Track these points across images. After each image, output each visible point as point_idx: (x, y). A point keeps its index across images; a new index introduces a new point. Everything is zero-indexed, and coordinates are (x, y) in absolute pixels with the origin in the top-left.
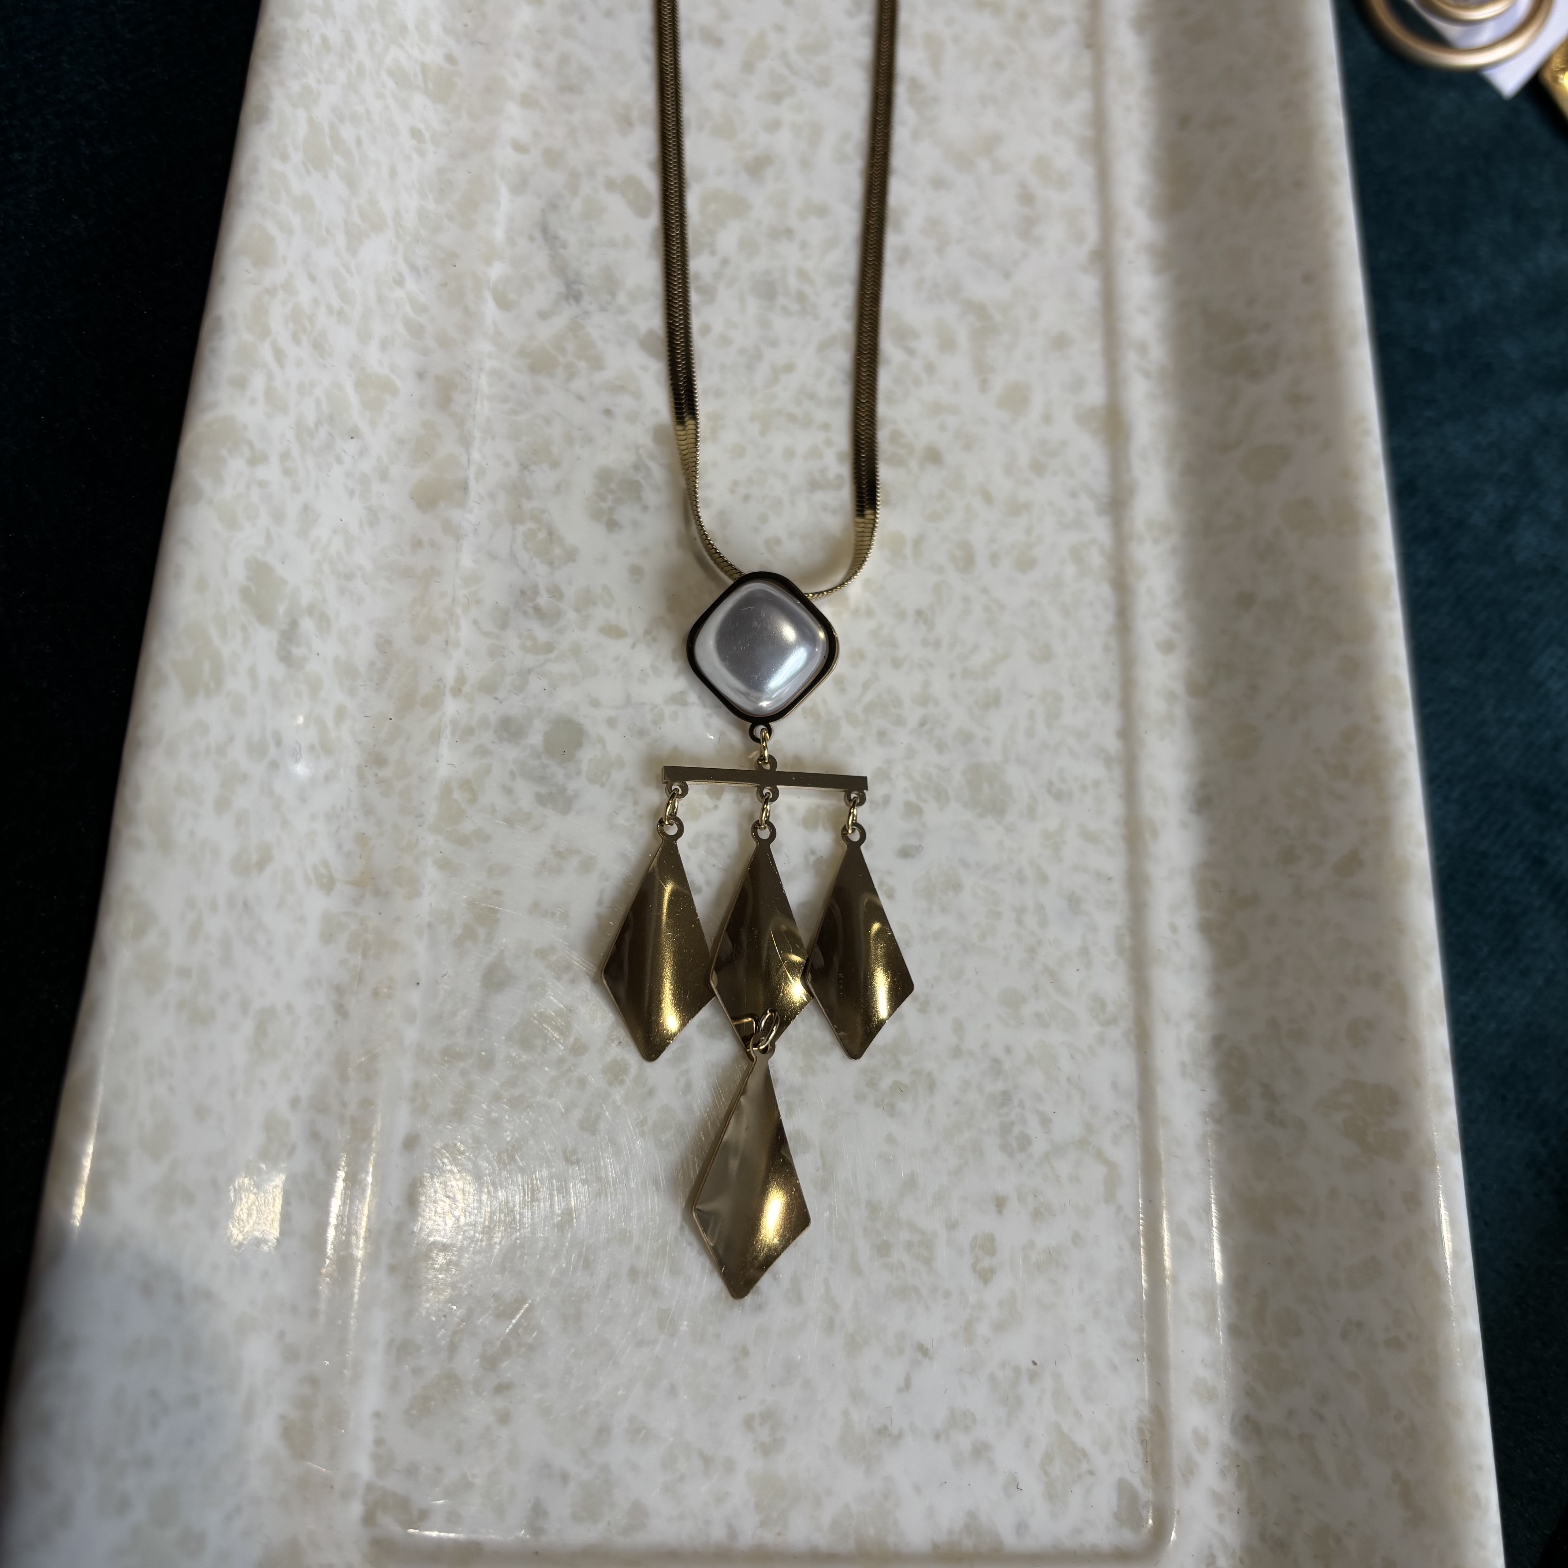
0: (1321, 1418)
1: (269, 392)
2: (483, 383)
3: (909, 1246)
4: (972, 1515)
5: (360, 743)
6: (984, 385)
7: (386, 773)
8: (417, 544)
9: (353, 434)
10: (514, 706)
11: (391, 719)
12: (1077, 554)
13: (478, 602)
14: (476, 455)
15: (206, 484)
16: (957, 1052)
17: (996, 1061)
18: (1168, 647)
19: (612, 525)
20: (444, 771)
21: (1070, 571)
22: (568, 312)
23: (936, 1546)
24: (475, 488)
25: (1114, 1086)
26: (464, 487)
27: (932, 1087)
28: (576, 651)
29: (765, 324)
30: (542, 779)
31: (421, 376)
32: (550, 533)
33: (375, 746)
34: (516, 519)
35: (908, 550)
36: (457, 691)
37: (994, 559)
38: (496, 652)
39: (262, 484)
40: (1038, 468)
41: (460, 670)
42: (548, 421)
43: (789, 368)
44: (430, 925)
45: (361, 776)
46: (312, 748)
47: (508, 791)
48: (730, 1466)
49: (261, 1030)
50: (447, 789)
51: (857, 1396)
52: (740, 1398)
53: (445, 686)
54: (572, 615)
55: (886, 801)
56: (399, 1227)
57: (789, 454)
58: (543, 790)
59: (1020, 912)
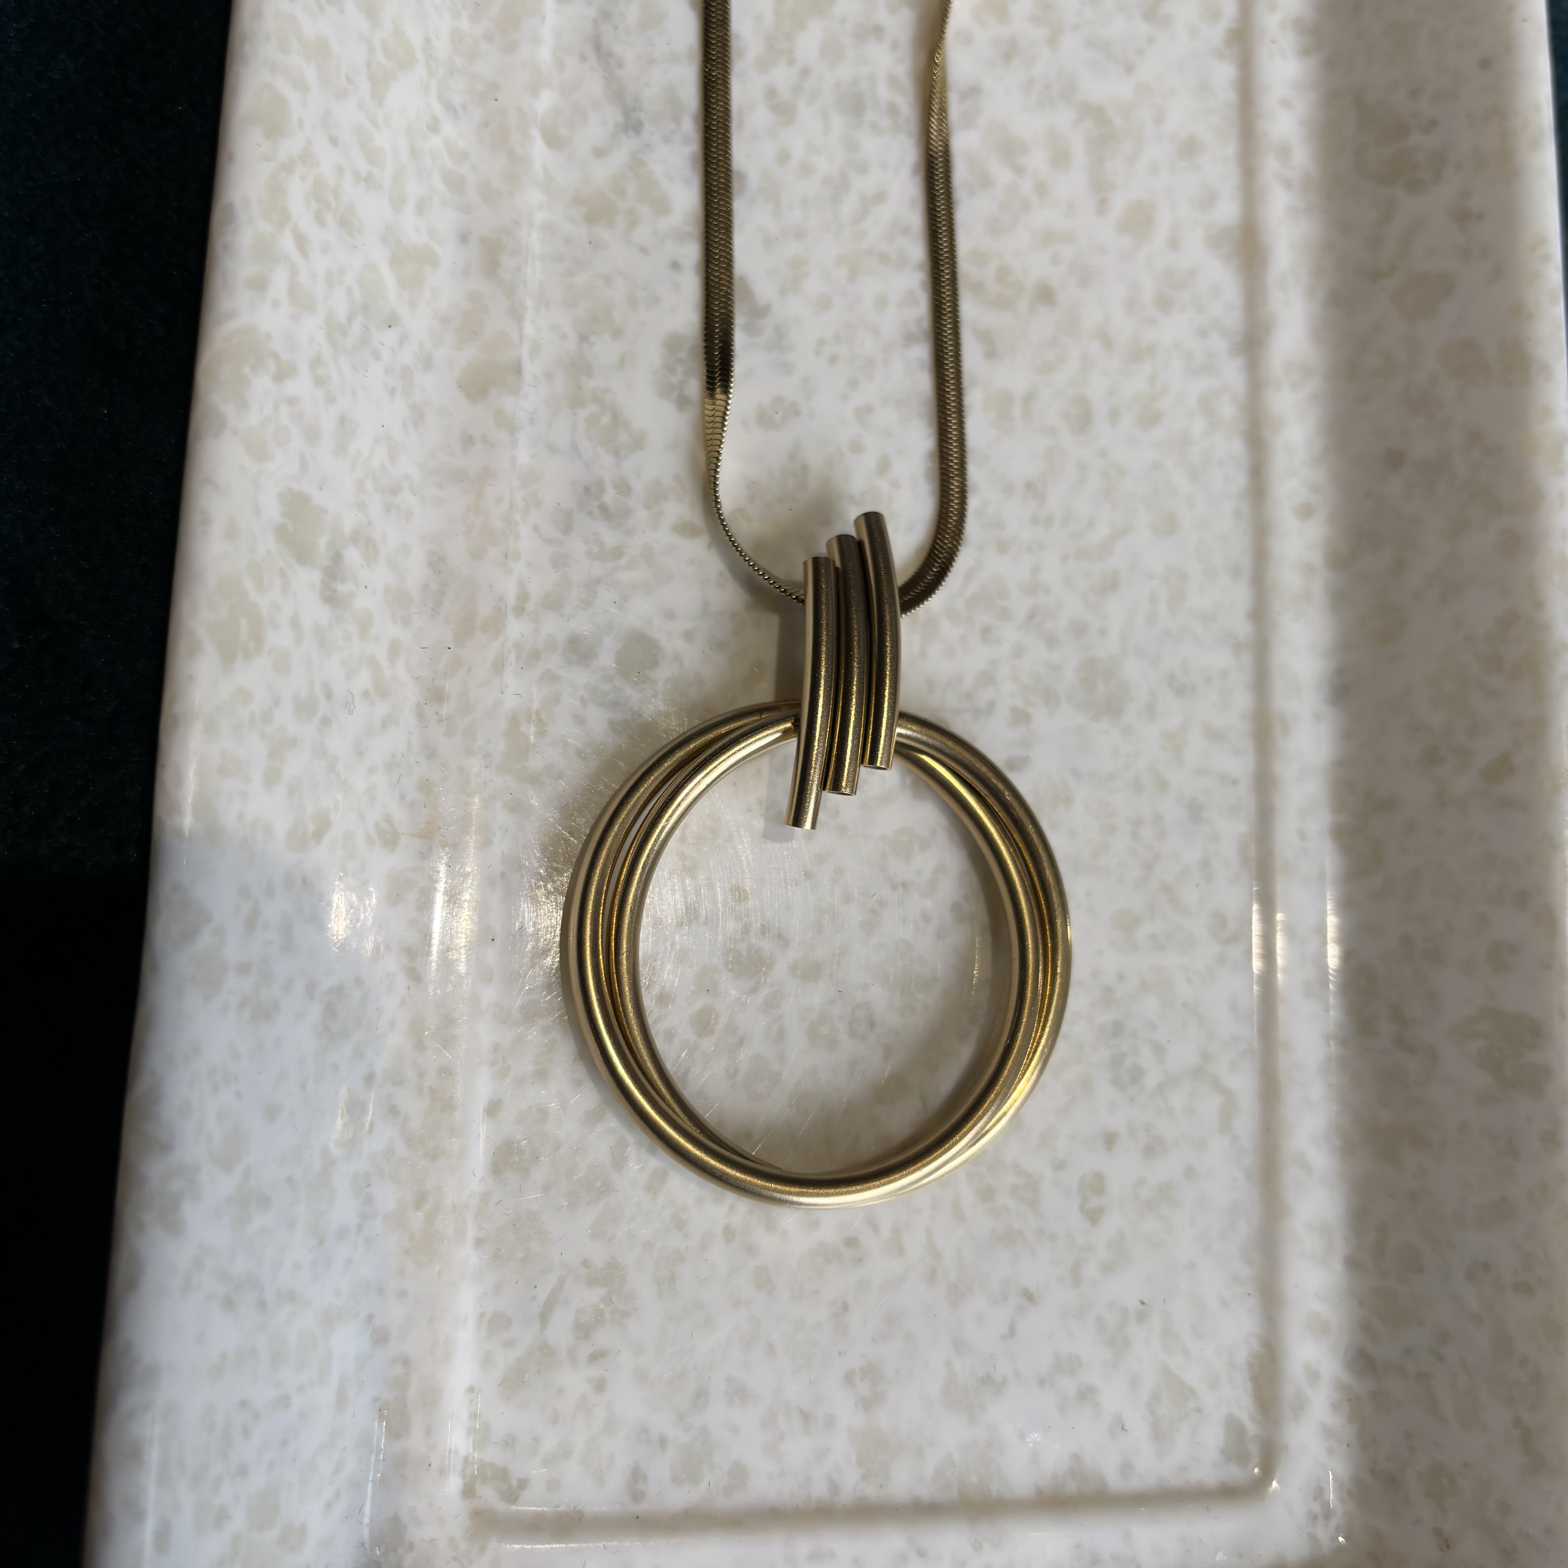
0: (1441, 1358)
1: (294, 290)
2: (533, 240)
3: (1014, 1189)
4: (1076, 1458)
5: (418, 678)
6: (1102, 206)
7: (448, 709)
8: (468, 441)
9: (391, 322)
10: (582, 625)
11: (450, 648)
12: (1207, 405)
13: (538, 504)
14: (529, 329)
15: (228, 411)
17: (1108, 990)
18: (1306, 512)
19: (684, 404)
20: (510, 703)
21: (1199, 425)
22: (628, 146)
23: (1039, 1491)
24: (530, 369)
25: (1233, 1009)
26: (517, 369)
28: (648, 555)
29: (852, 146)
30: (614, 704)
31: (464, 238)
32: (615, 417)
33: (434, 679)
34: (577, 402)
35: (1017, 411)
36: (520, 611)
37: (1114, 415)
38: (560, 562)
39: (292, 401)
40: (1164, 303)
41: (521, 584)
42: (608, 281)
43: (880, 197)
44: (503, 875)
45: (421, 716)
46: (366, 694)
47: (579, 720)
48: (830, 1422)
49: (330, 1012)
50: (514, 722)
51: (960, 1346)
52: (840, 1353)
53: (506, 607)
54: (641, 515)
55: (991, 707)
56: (485, 1198)
57: (881, 302)
58: (617, 716)
59: (1136, 824)
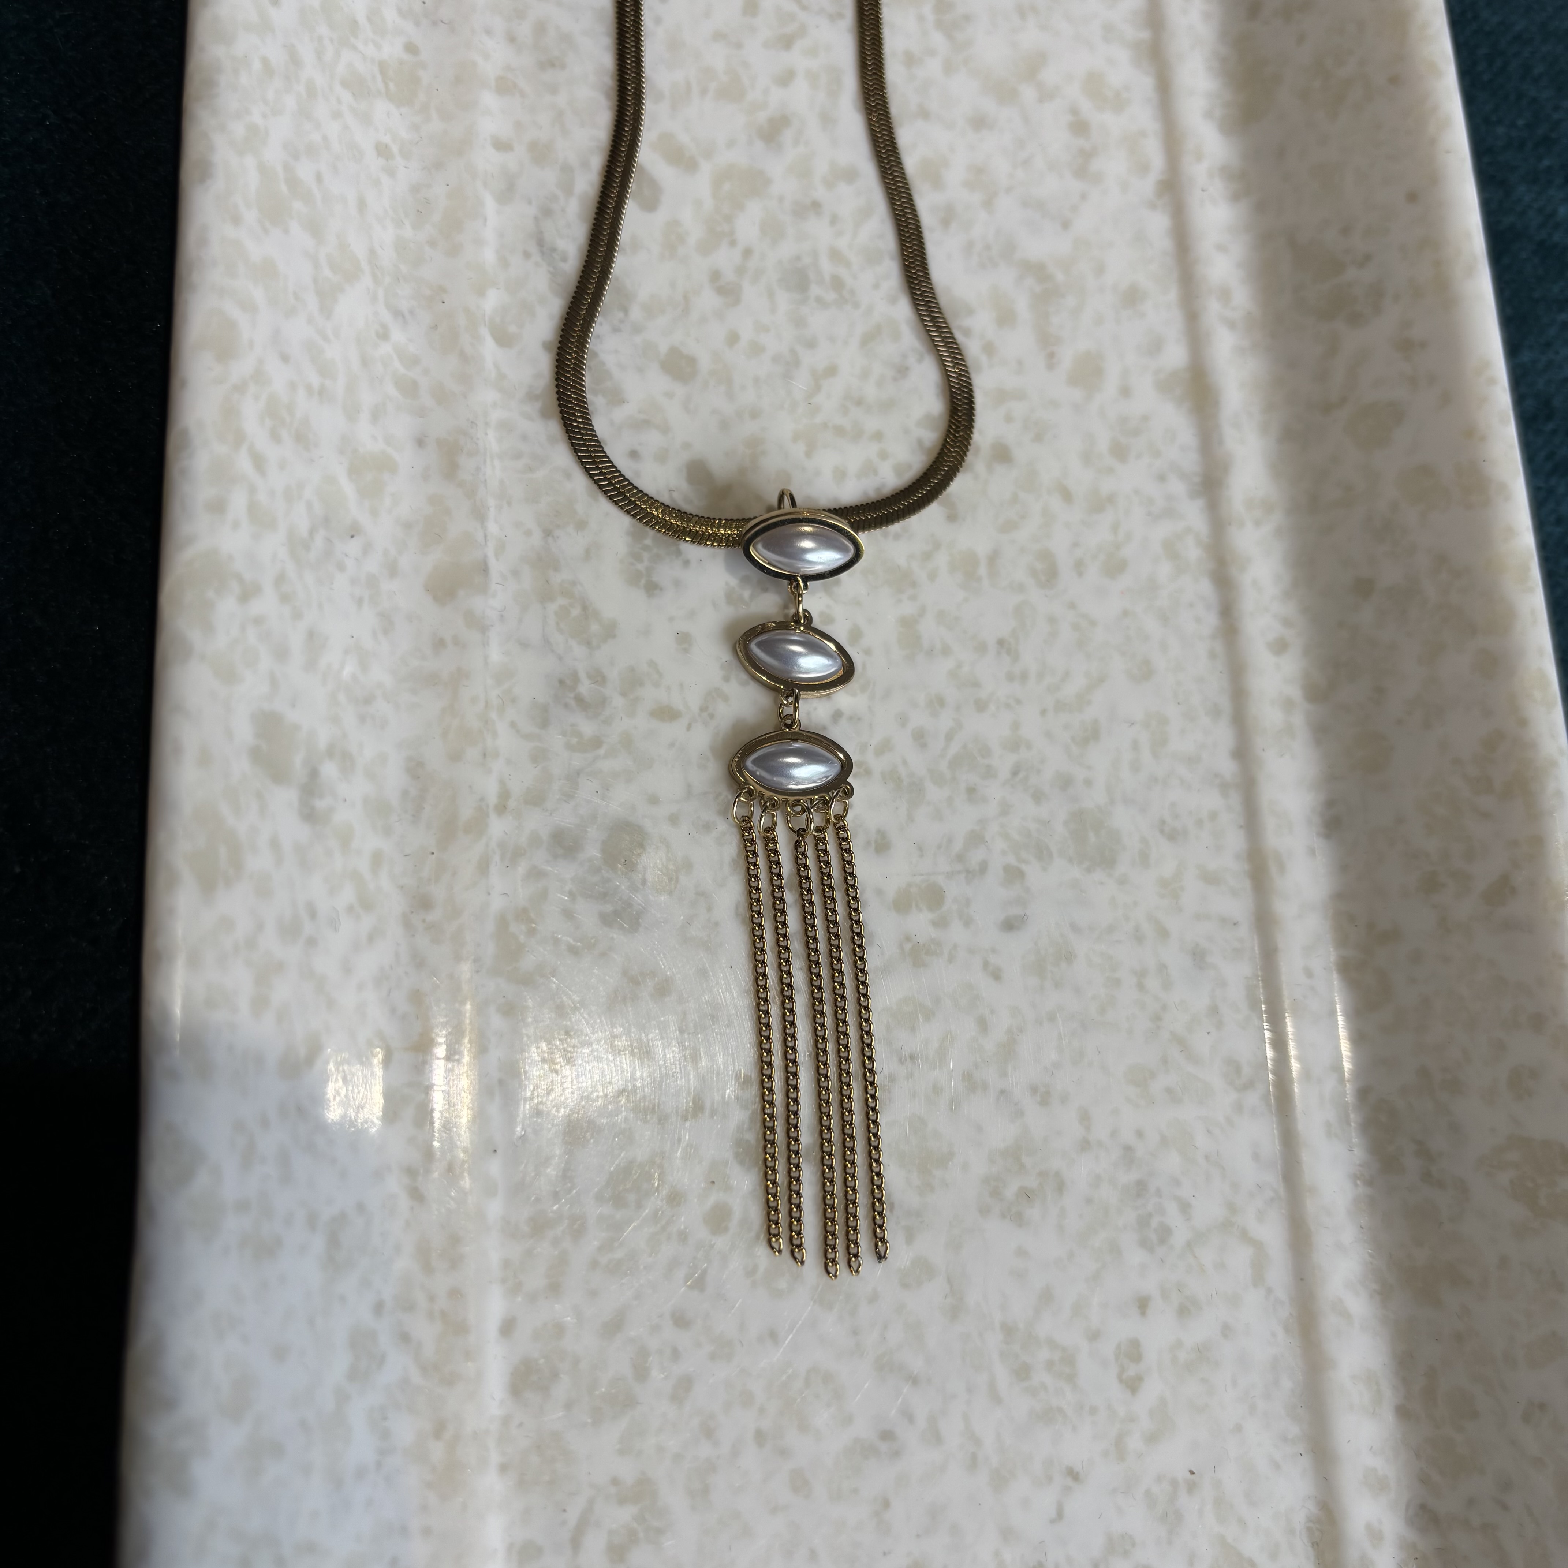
0: (1505, 1507)
1: (253, 509)
2: (491, 440)
3: (1050, 1365)
5: (402, 887)
6: (1051, 360)
7: (434, 916)
8: (439, 644)
9: (354, 532)
10: (566, 817)
11: (433, 853)
12: (1171, 550)
13: (514, 700)
14: (492, 527)
15: (194, 635)
16: (1084, 1145)
17: (1128, 1149)
18: (1280, 647)
19: (652, 588)
20: (497, 904)
21: (1165, 570)
24: (496, 567)
25: (1256, 1157)
26: (484, 569)
27: (1061, 1188)
28: (627, 742)
29: (799, 322)
30: (604, 896)
31: (420, 442)
32: (585, 608)
33: (418, 887)
34: (545, 596)
35: (982, 571)
36: (502, 809)
37: (1079, 567)
38: (539, 756)
39: (258, 621)
40: (1120, 452)
41: (502, 783)
43: (832, 371)
44: (501, 1082)
45: (407, 924)
46: (350, 909)
47: (568, 914)
49: (334, 1241)
50: (502, 922)
51: (1007, 1534)
52: (885, 1554)
53: (488, 806)
54: (618, 701)
55: (983, 868)
56: (506, 1421)
58: (609, 908)
59: (1141, 975)
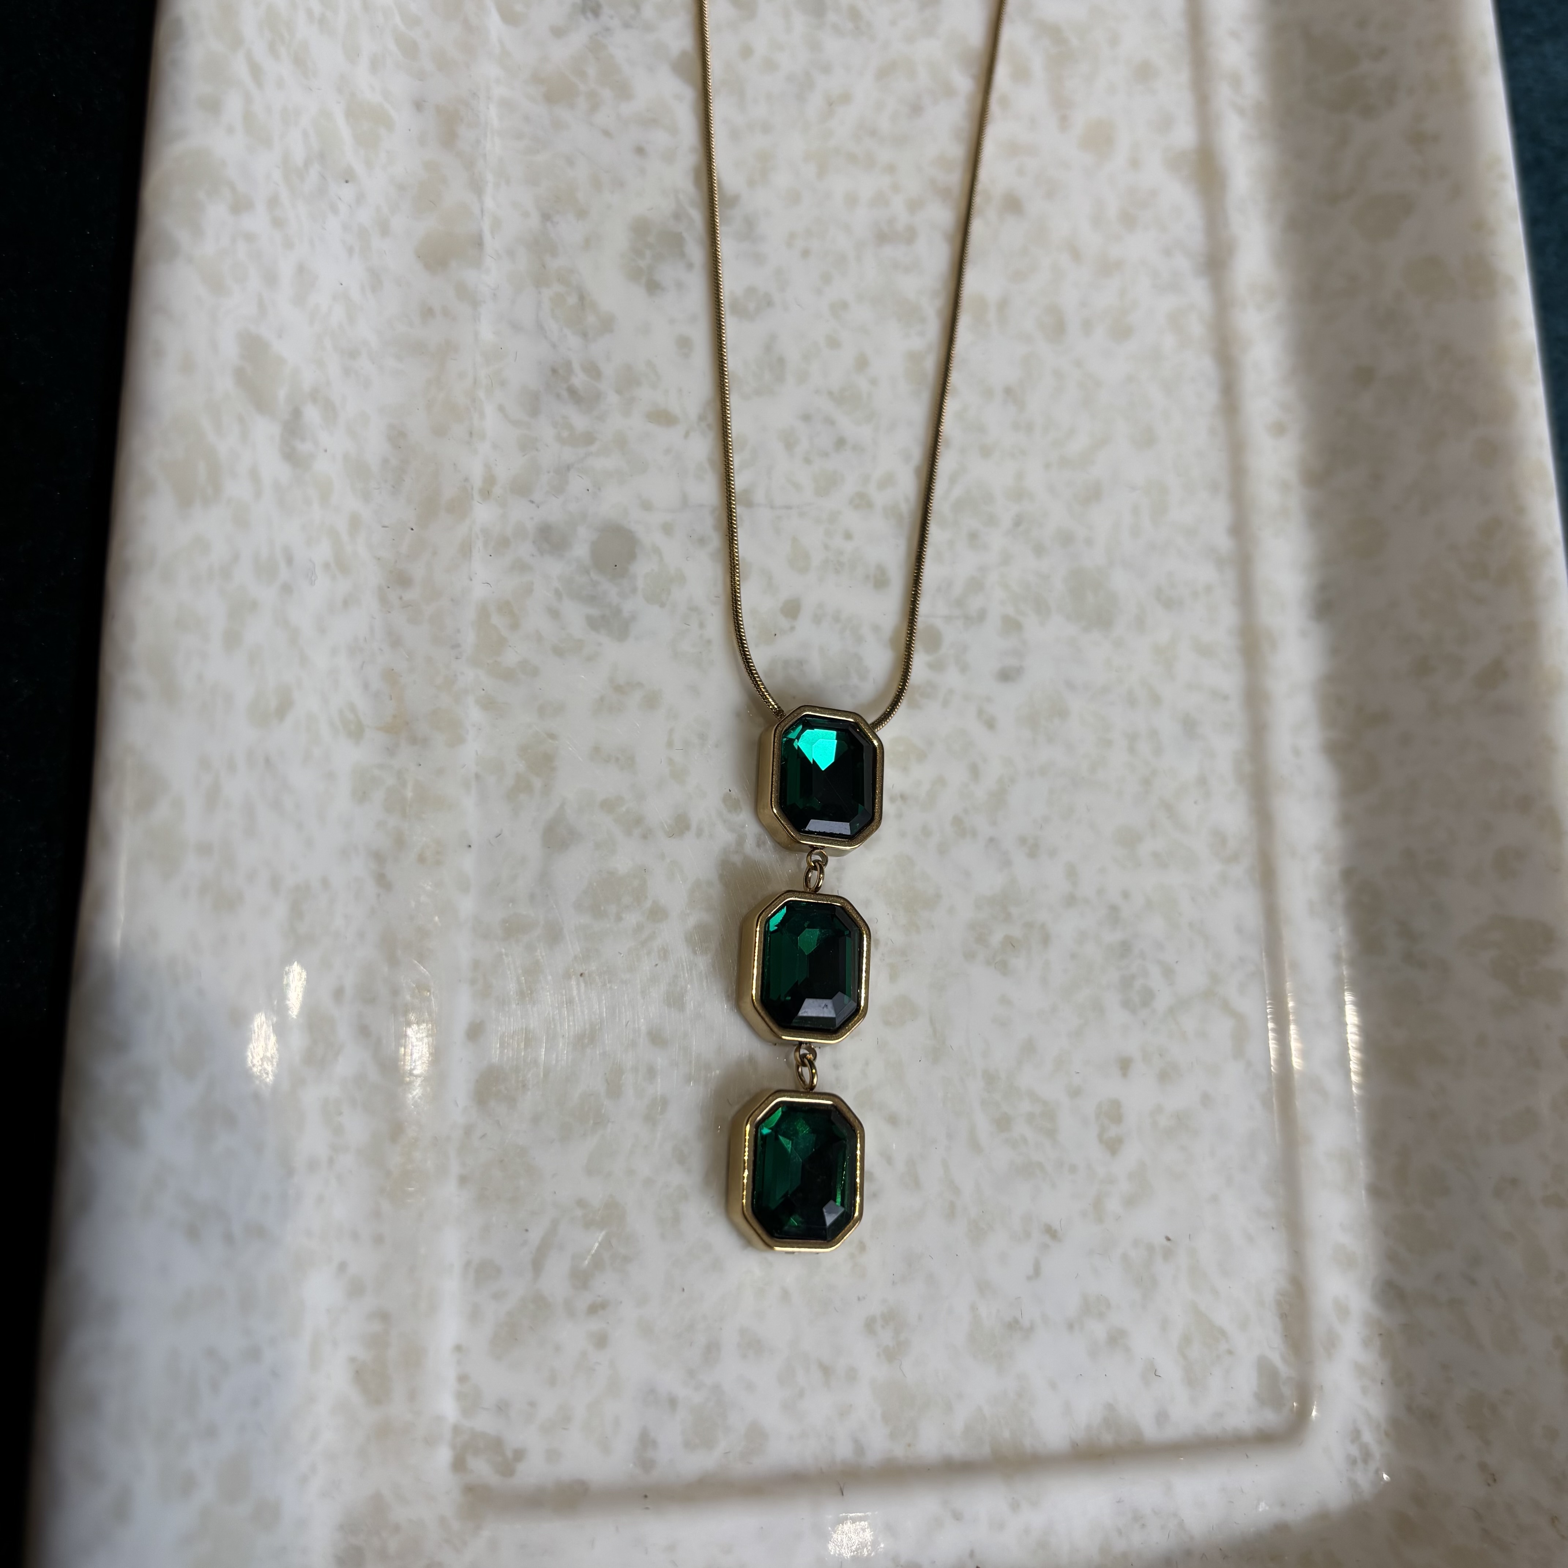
0: (1473, 1282)
1: (248, 118)
2: (492, 114)
3: (1030, 1118)
4: (1110, 1407)
5: (379, 559)
6: (1064, 122)
7: (412, 594)
8: (427, 313)
9: (348, 177)
10: (554, 511)
11: (412, 529)
12: (1176, 322)
13: (503, 383)
14: (489, 203)
15: (181, 236)
16: (1071, 901)
17: (1114, 909)
18: (1279, 429)
19: (653, 287)
20: (479, 592)
21: (1169, 341)
22: (586, 29)
23: (1075, 1445)
24: (491, 244)
25: (1239, 930)
26: (478, 243)
27: (1046, 940)
28: (621, 442)
29: (815, 46)
30: (592, 599)
31: (419, 105)
32: (582, 298)
33: (396, 562)
34: (541, 280)
35: (992, 317)
36: (486, 494)
37: (1087, 326)
38: (528, 445)
39: (250, 238)
40: (1129, 221)
41: (488, 467)
42: (570, 162)
44: (477, 776)
45: (383, 600)
46: (326, 566)
47: (554, 614)
48: (852, 1375)
49: (296, 912)
50: (483, 613)
51: (984, 1287)
52: (859, 1299)
53: (472, 489)
54: (613, 399)
55: (982, 615)
56: (468, 1130)
57: (852, 200)
58: (594, 612)
59: (1132, 738)
